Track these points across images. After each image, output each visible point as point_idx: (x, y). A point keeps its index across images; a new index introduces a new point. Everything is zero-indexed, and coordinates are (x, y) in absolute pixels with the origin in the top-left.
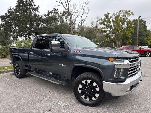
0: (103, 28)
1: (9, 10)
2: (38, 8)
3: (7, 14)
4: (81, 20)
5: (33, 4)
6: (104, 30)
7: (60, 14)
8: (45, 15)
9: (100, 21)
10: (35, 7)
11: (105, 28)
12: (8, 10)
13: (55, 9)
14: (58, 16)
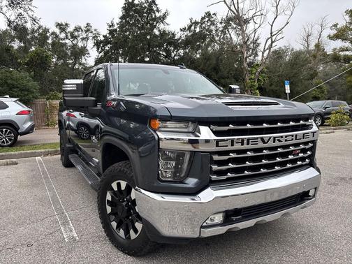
0: (343, 50)
1: (110, 26)
2: (164, 15)
3: (108, 35)
4: (271, 33)
5: (155, 9)
6: (345, 56)
7: (219, 25)
8: (183, 30)
9: (334, 32)
10: (158, 15)
11: (347, 50)
12: (107, 27)
13: (208, 15)
14: (217, 31)
